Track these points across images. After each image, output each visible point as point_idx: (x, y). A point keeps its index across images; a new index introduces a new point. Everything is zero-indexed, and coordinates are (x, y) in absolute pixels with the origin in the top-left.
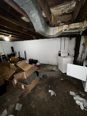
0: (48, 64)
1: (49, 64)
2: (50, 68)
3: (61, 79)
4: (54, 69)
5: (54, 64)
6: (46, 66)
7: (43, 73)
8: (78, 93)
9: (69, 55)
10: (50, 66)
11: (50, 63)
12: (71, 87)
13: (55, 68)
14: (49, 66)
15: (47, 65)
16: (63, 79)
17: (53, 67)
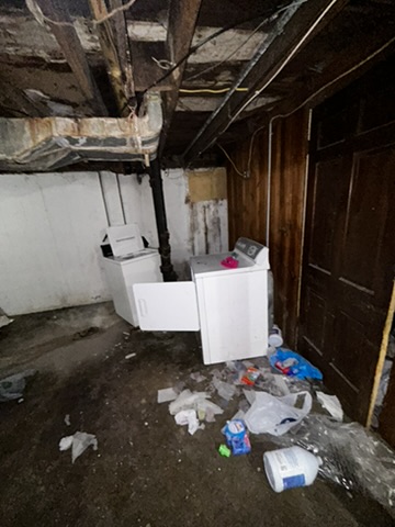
0: (64, 309)
1: (66, 306)
2: (77, 323)
3: (127, 357)
4: (97, 321)
5: (94, 301)
6: (50, 322)
7: (32, 367)
8: (183, 384)
9: (146, 244)
10: (75, 314)
11: (72, 301)
12: (165, 370)
13: (101, 314)
14: (72, 317)
15: (58, 311)
16: (134, 355)
17: (91, 316)
